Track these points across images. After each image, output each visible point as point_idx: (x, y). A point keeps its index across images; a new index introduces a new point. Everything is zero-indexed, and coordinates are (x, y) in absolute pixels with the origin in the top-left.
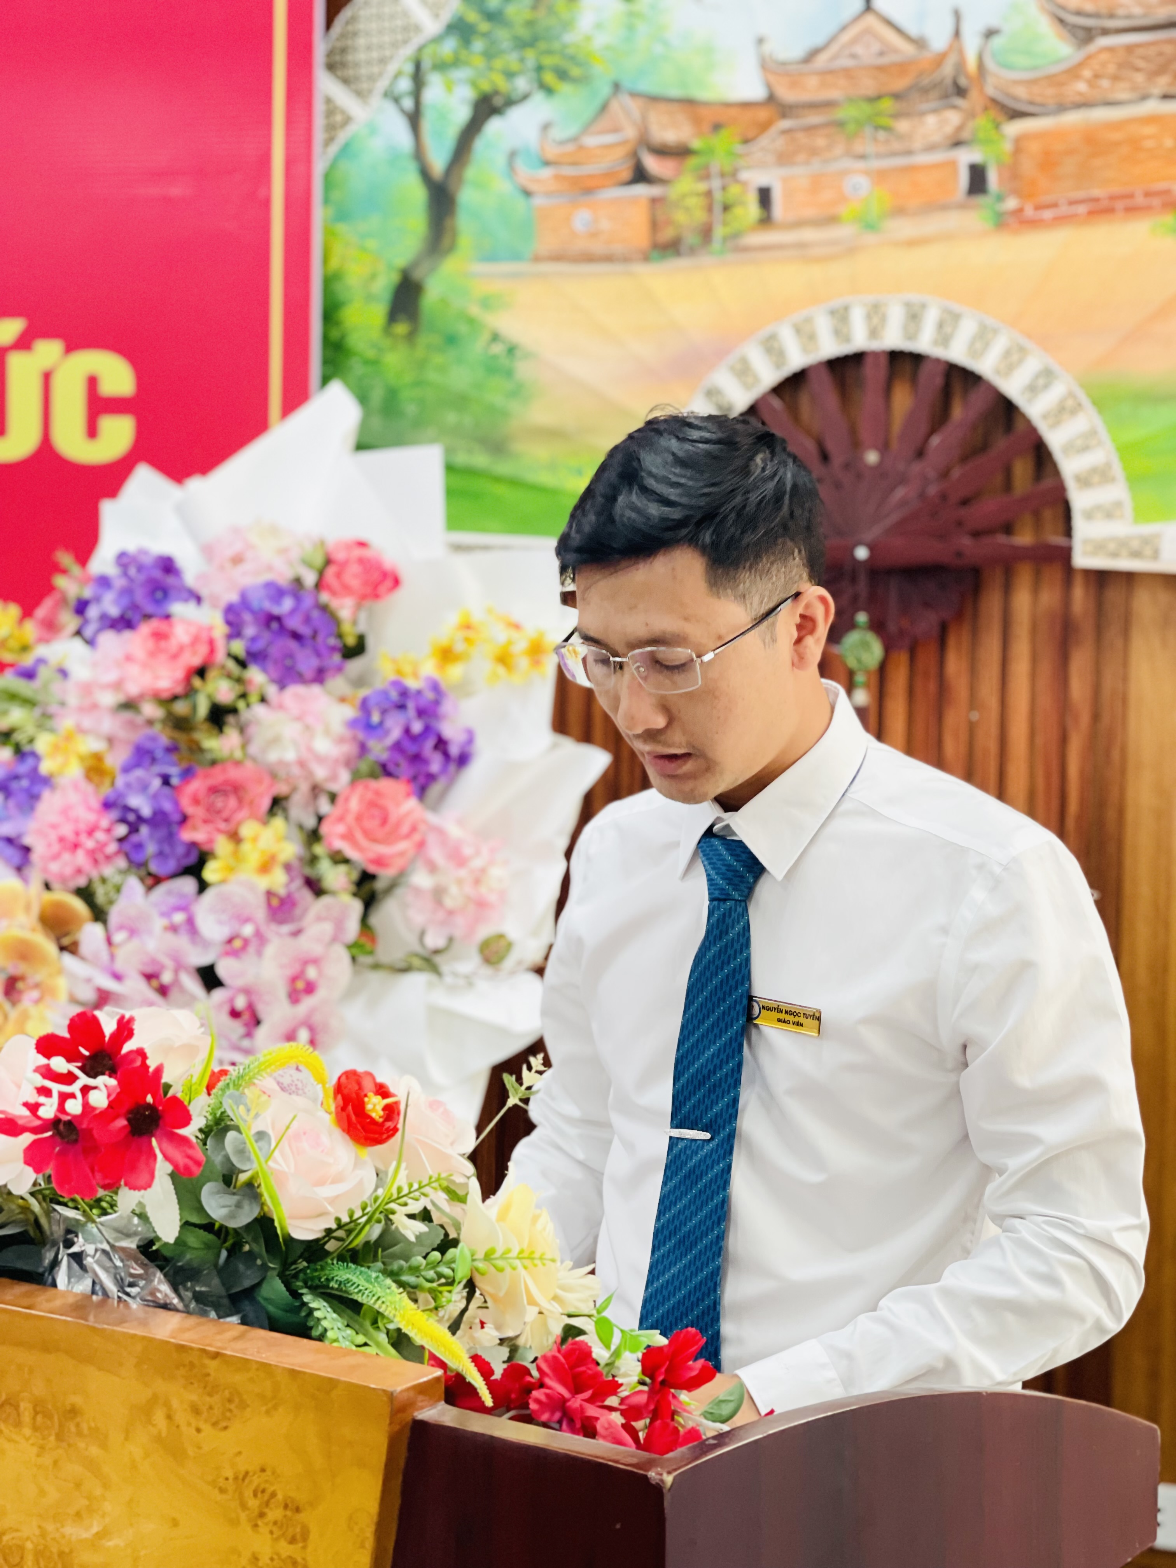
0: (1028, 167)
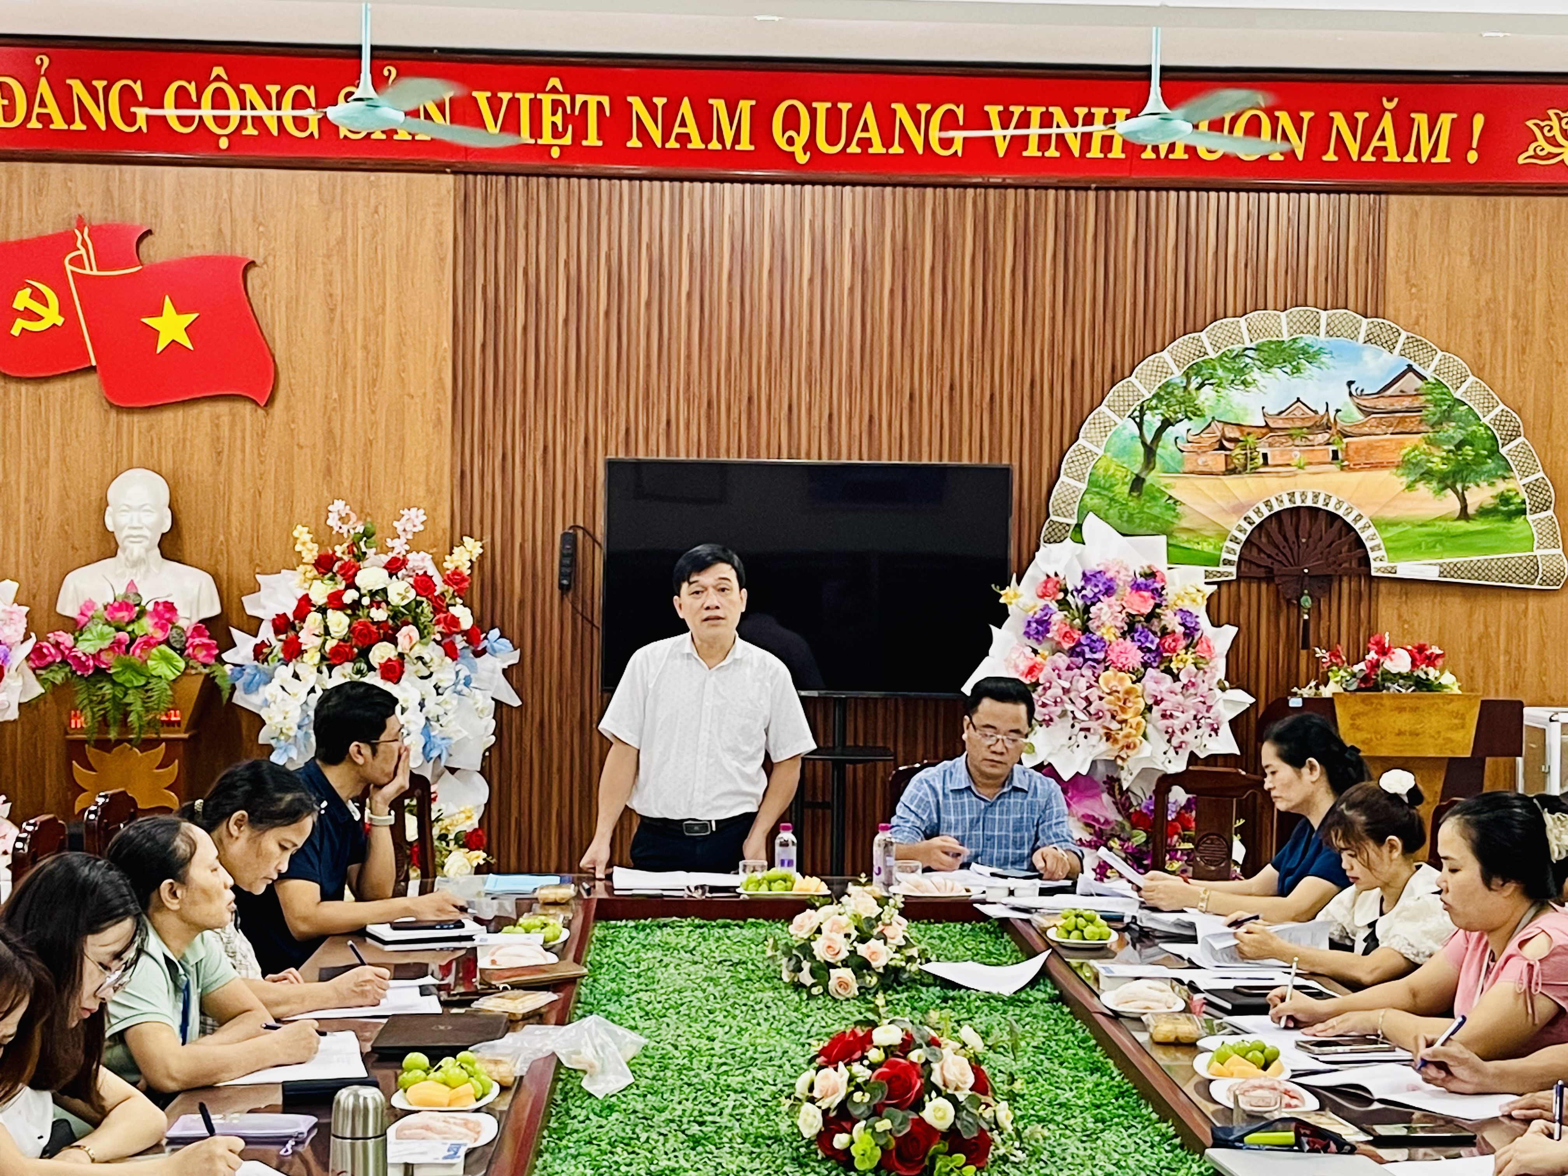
0: (1351, 453)
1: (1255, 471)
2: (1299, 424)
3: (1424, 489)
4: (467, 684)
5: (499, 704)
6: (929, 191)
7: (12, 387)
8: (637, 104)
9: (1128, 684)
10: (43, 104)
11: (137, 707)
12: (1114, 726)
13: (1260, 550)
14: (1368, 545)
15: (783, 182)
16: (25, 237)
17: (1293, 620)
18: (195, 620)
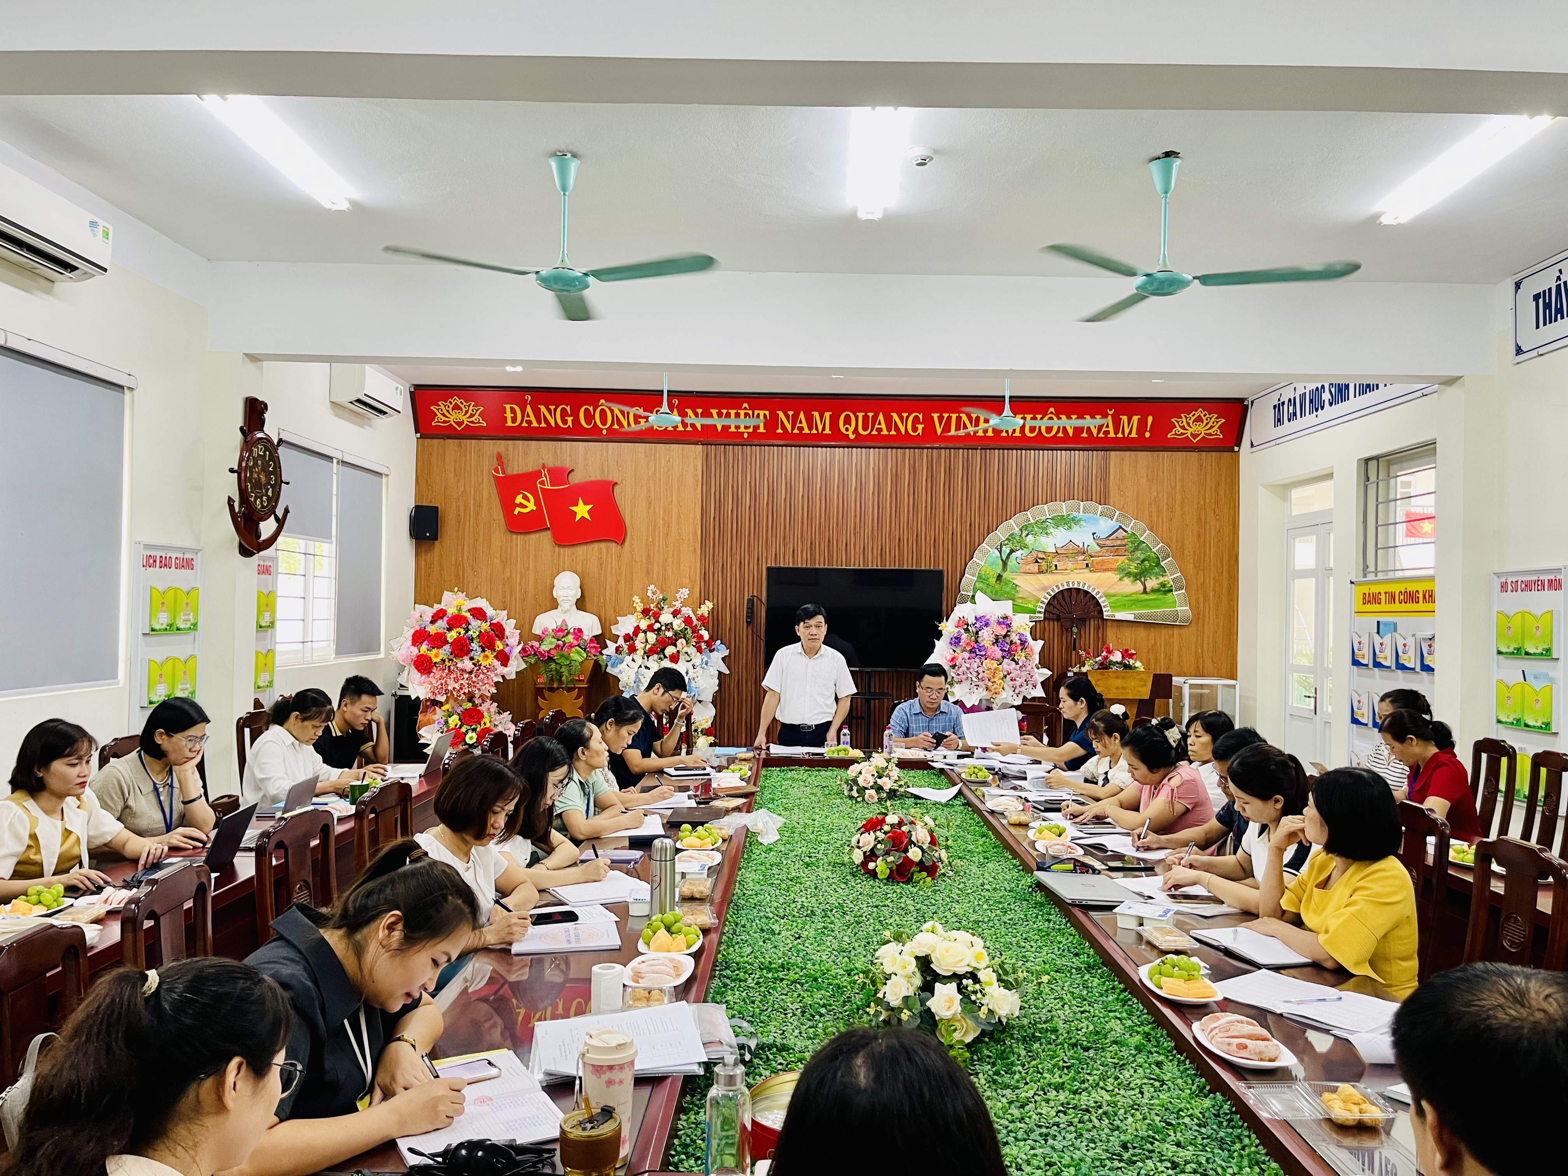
0: (1094, 564)
1: (1051, 572)
2: (1071, 552)
3: (1127, 580)
4: (706, 664)
5: (720, 673)
6: (907, 450)
7: (514, 536)
8: (781, 414)
9: (996, 665)
10: (528, 416)
11: (566, 673)
12: (990, 684)
13: (1054, 607)
14: (1102, 605)
15: (844, 447)
16: (520, 472)
17: (1069, 639)
18: (591, 636)
